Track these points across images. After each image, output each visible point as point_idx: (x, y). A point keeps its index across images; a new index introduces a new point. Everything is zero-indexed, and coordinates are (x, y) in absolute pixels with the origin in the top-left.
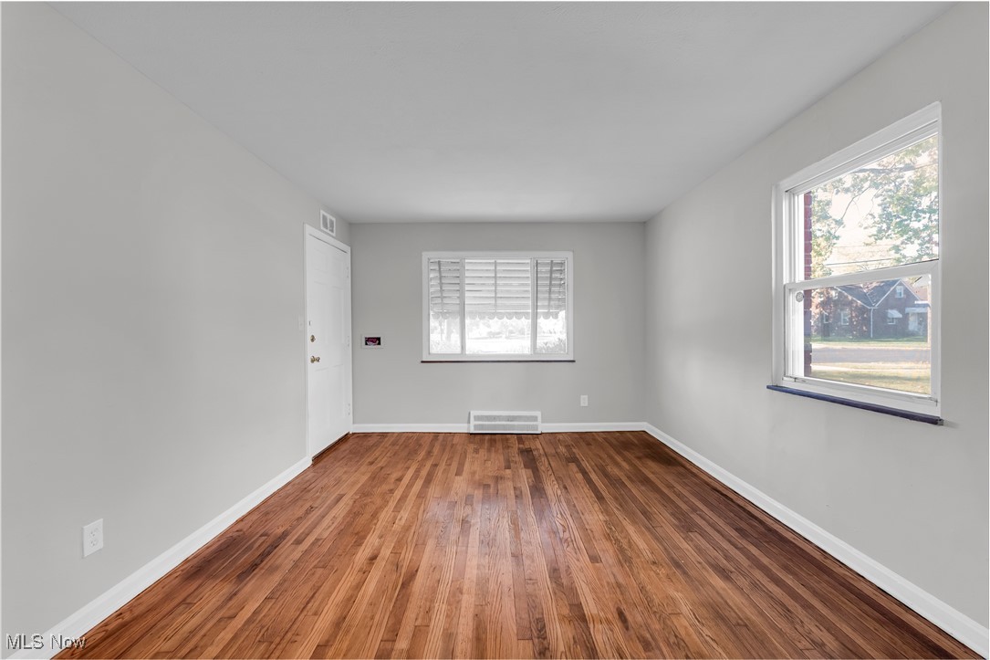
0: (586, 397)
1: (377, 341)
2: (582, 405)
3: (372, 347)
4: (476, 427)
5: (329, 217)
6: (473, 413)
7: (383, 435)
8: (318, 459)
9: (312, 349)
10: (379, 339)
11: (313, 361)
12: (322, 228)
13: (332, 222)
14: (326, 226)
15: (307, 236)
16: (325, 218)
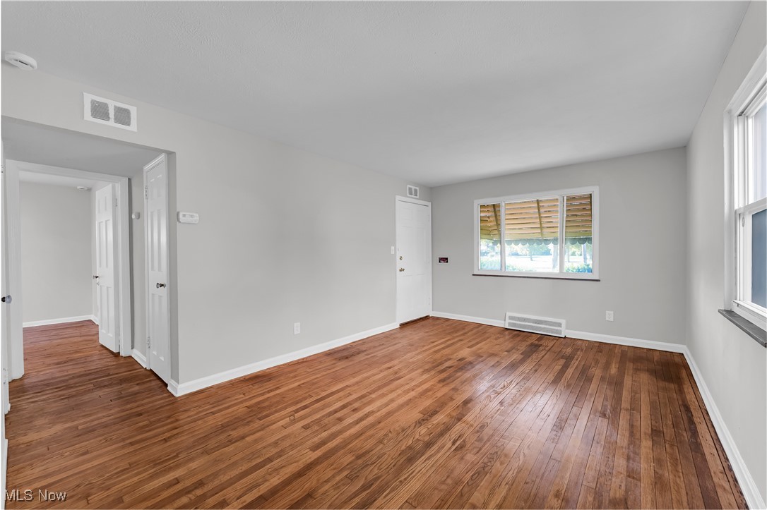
0: (612, 312)
1: (445, 260)
2: (607, 319)
3: (443, 264)
4: (509, 324)
5: (413, 188)
6: (508, 314)
7: (447, 320)
8: (403, 325)
9: (400, 265)
10: (447, 259)
11: (401, 271)
12: (408, 195)
13: (416, 191)
14: (411, 194)
15: (397, 202)
16: (410, 189)
